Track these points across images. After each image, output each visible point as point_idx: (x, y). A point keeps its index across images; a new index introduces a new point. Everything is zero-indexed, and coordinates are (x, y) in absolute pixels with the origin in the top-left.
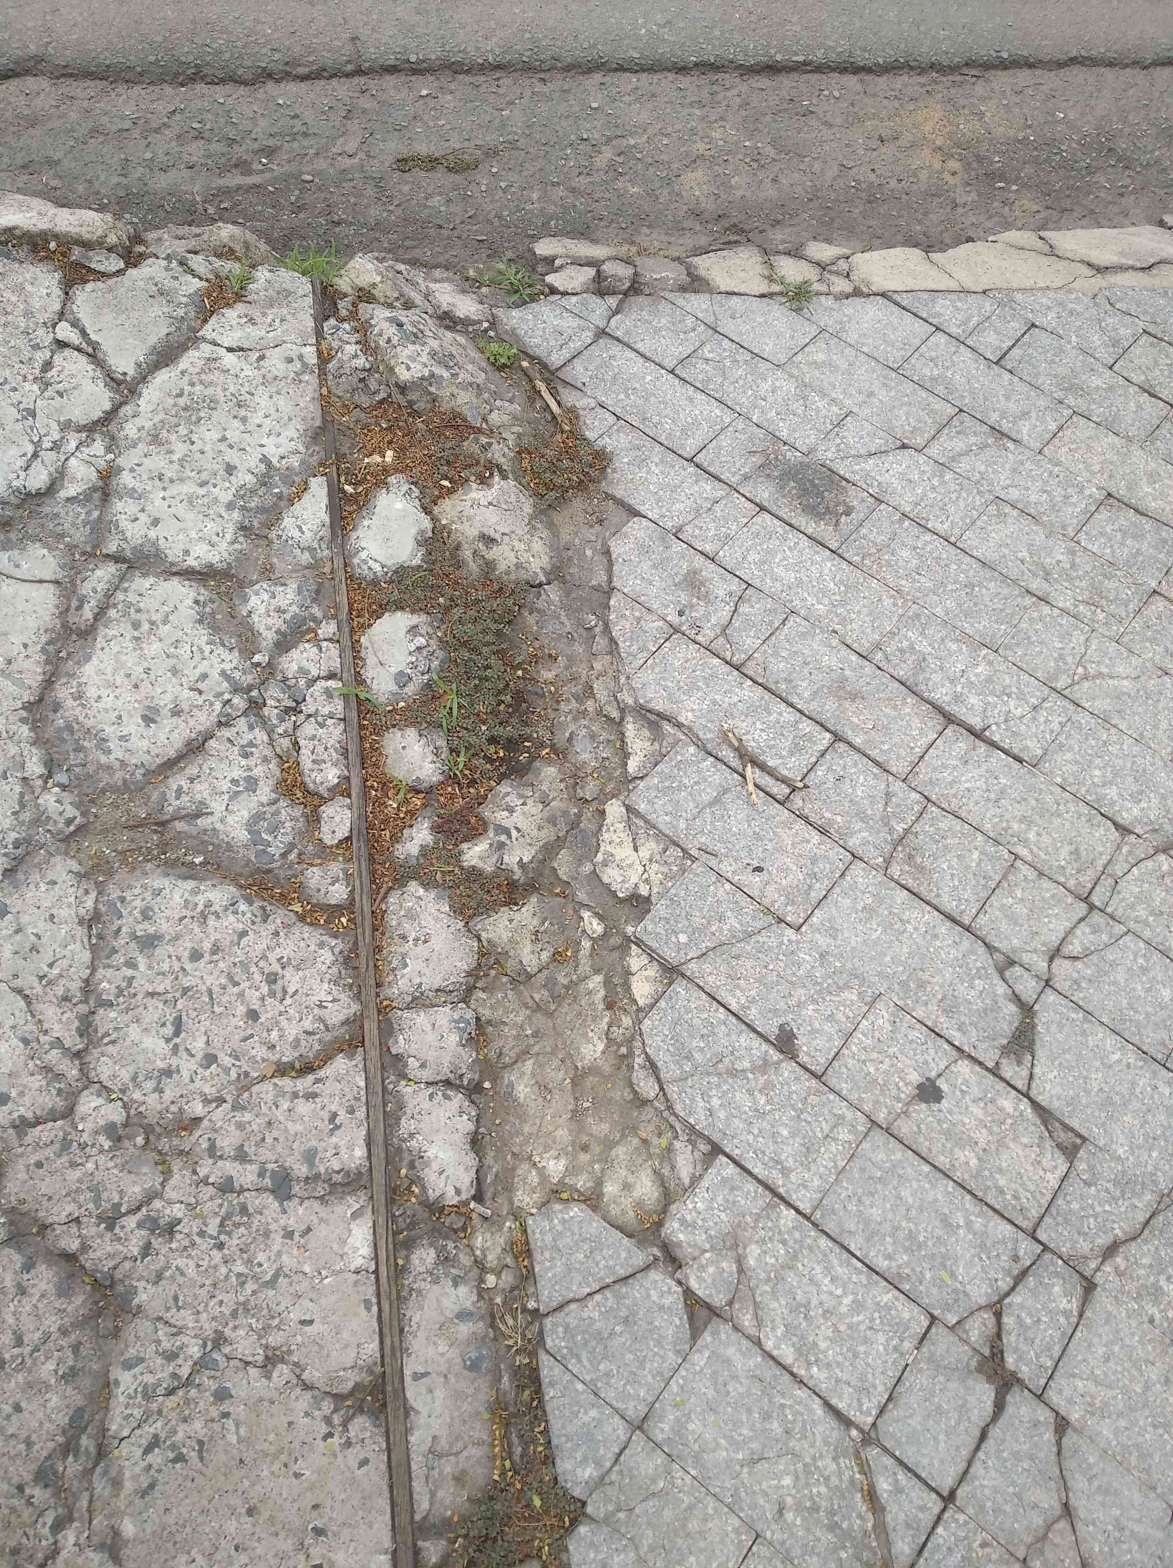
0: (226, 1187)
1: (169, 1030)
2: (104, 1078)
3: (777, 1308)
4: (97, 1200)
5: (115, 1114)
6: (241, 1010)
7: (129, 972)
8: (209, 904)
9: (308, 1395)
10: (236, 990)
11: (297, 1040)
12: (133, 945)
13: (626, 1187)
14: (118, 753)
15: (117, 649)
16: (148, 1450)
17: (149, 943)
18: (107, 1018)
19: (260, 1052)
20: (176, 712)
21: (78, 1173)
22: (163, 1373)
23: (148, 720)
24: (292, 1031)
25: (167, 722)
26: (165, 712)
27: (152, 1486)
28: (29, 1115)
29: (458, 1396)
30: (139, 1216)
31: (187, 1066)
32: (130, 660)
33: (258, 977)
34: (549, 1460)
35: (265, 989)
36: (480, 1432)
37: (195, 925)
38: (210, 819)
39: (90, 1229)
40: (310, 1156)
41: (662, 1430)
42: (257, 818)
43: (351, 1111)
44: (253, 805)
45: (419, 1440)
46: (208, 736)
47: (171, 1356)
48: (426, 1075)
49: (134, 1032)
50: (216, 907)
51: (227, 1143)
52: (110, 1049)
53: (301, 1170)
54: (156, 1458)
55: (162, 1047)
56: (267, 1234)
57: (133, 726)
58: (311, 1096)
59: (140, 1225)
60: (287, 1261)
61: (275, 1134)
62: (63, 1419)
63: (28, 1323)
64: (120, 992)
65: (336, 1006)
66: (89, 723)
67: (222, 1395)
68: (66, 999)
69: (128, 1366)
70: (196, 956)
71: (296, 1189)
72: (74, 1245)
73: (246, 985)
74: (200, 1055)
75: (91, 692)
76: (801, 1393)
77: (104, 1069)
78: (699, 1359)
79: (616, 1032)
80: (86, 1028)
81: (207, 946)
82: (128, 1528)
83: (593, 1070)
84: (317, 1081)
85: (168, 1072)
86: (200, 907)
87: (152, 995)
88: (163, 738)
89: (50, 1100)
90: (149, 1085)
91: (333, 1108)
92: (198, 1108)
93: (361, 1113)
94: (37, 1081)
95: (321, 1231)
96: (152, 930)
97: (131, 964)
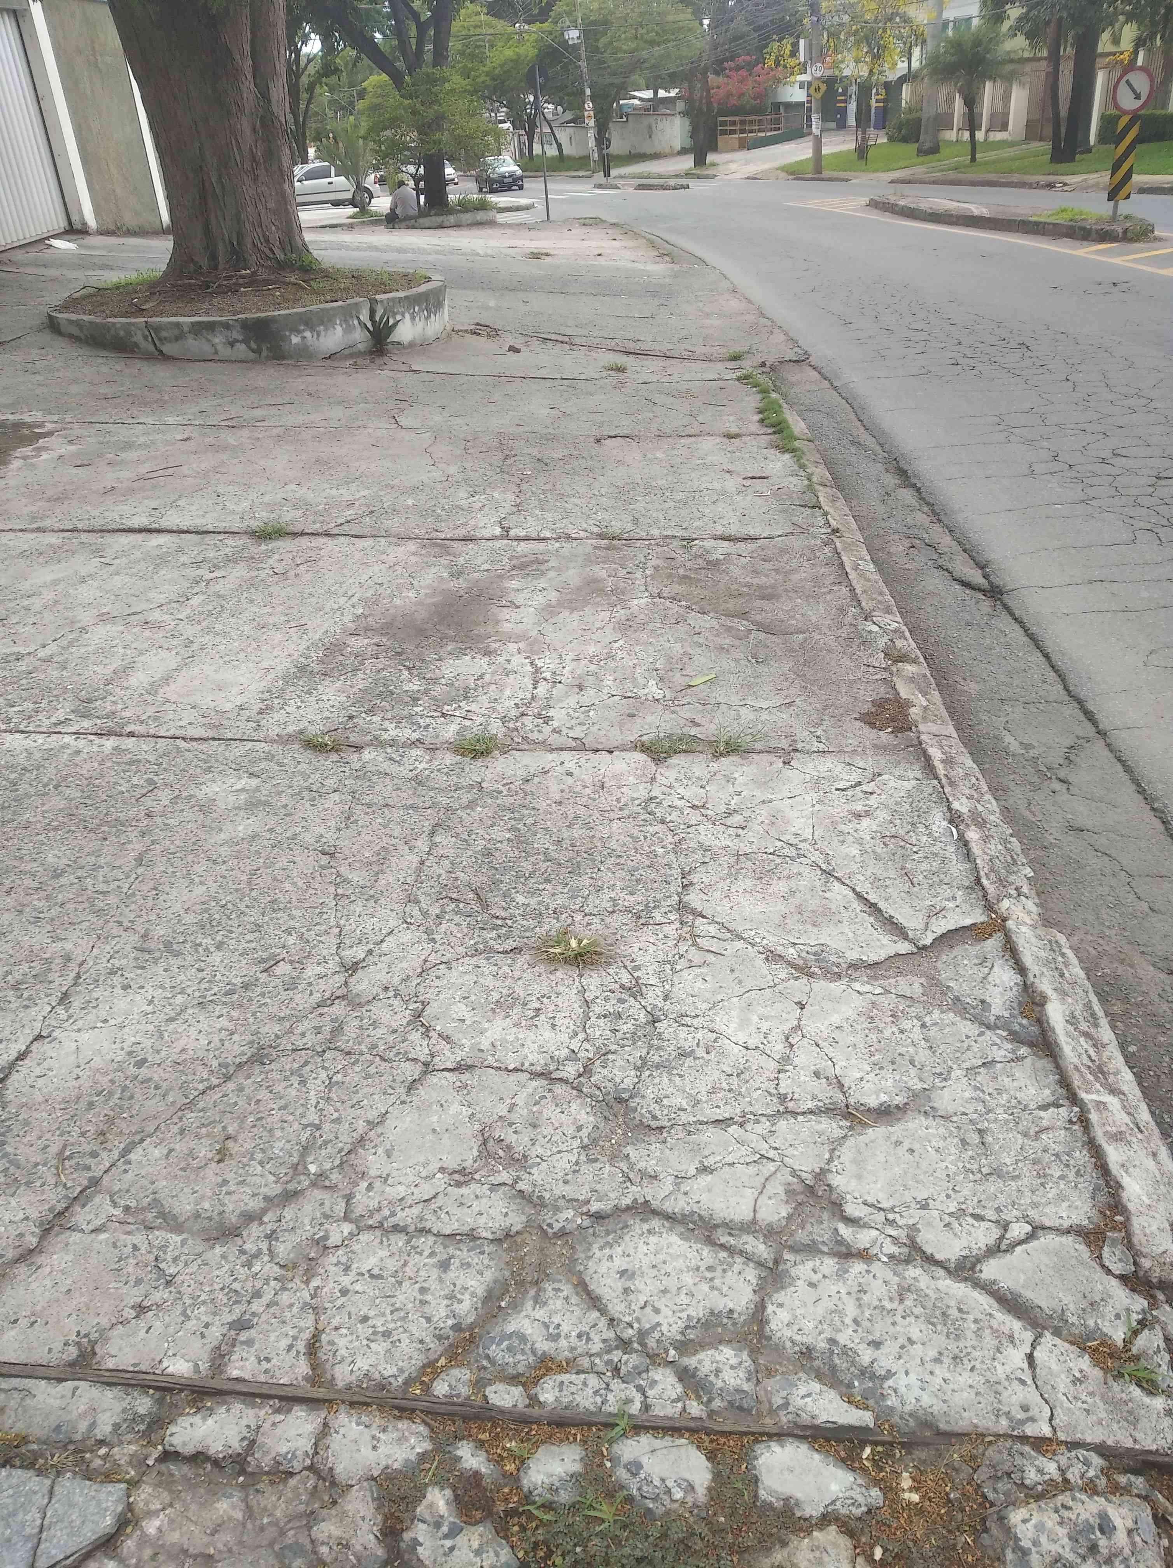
0: (256, 1295)
1: (376, 1271)
2: (360, 1237)
4: (286, 1230)
5: (334, 1241)
6: (372, 1313)
7: (426, 1253)
8: (460, 1301)
9: (108, 1326)
10: (388, 1312)
11: (334, 1345)
12: (446, 1256)
16: (134, 1246)
17: (444, 1265)
18: (399, 1241)
19: (335, 1322)
20: (627, 1291)
21: (307, 1222)
22: (169, 1255)
23: (623, 1273)
25: (619, 1285)
26: (629, 1284)
27: (116, 1247)
28: (354, 1201)
29: (48, 1415)
30: (265, 1250)
32: (680, 1263)
33: (391, 1326)
39: (271, 1227)
40: (249, 1343)
42: (523, 1338)
43: (266, 1371)
44: (535, 1337)
45: (40, 1386)
46: (603, 1311)
47: (176, 1260)
48: (267, 1426)
49: (384, 1253)
50: (456, 1305)
52: (378, 1242)
53: (243, 1337)
54: (128, 1250)
55: (365, 1268)
56: (215, 1314)
57: (620, 1263)
58: (290, 1348)
59: (259, 1250)
60: (192, 1323)
61: (276, 1325)
62: (176, 1211)
63: (235, 1198)
64: (413, 1247)
65: (347, 1372)
66: (627, 1238)
67: (138, 1283)
68: (421, 1220)
69: (184, 1240)
71: (233, 1332)
74: (350, 1287)
75: (653, 1239)
77: (365, 1237)
80: (397, 1229)
84: (298, 1352)
85: (347, 1269)
86: (459, 1296)
87: (405, 1264)
88: (608, 1281)
89: (359, 1210)
90: (343, 1259)
91: (274, 1361)
92: (315, 1283)
93: (261, 1378)
95: (198, 1344)
96: (452, 1267)
97: (432, 1254)
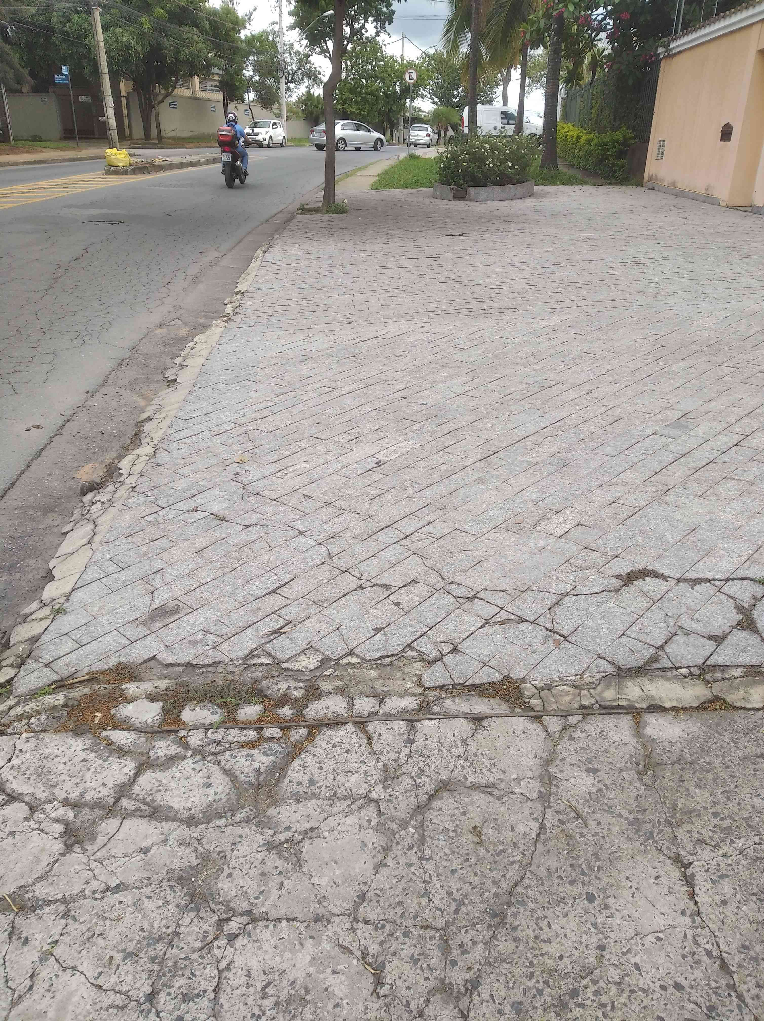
0: (409, 756)
1: (349, 774)
2: (365, 792)
3: (454, 635)
4: (410, 791)
5: (379, 788)
6: (345, 754)
7: (323, 787)
8: (300, 766)
9: (476, 735)
10: (337, 756)
11: (359, 738)
12: (312, 787)
13: (418, 669)
14: (223, 796)
15: (169, 797)
16: (492, 772)
17: (312, 782)
18: (341, 793)
19: (362, 748)
20: (209, 777)
21: (400, 796)
22: (468, 771)
23: (210, 786)
24: (355, 740)
25: (212, 780)
26: (206, 781)
27: (502, 771)
28: (376, 813)
29: (476, 703)
30: (417, 779)
31: (364, 768)
33: (333, 750)
34: (494, 683)
35: (338, 748)
36: (486, 700)
37: (308, 769)
38: (262, 767)
39: (420, 792)
40: (401, 734)
41: (486, 659)
42: (265, 754)
43: (387, 725)
45: (488, 711)
46: (222, 768)
47: (463, 768)
48: (377, 707)
50: (302, 763)
51: (394, 756)
52: (354, 791)
53: (406, 736)
54: (494, 770)
56: (425, 745)
57: (211, 791)
58: (380, 735)
59: (420, 778)
60: (435, 740)
61: (392, 743)
62: (482, 795)
63: (452, 806)
64: (331, 790)
65: (348, 729)
66: (205, 805)
67: (475, 755)
68: (331, 805)
69: (466, 779)
70: (321, 768)
71: (412, 738)
72: (426, 797)
73: (335, 754)
74: (360, 765)
75: (189, 805)
76: (477, 632)
77: (362, 791)
78: (467, 652)
79: (369, 667)
81: (317, 765)
82: (514, 776)
83: (380, 674)
84: (375, 733)
85: (366, 774)
86: (301, 768)
88: (219, 782)
89: (371, 807)
90: (369, 778)
91: (385, 729)
92: (380, 765)
93: (388, 722)
94: (363, 812)
95: (426, 732)
96: (307, 782)
